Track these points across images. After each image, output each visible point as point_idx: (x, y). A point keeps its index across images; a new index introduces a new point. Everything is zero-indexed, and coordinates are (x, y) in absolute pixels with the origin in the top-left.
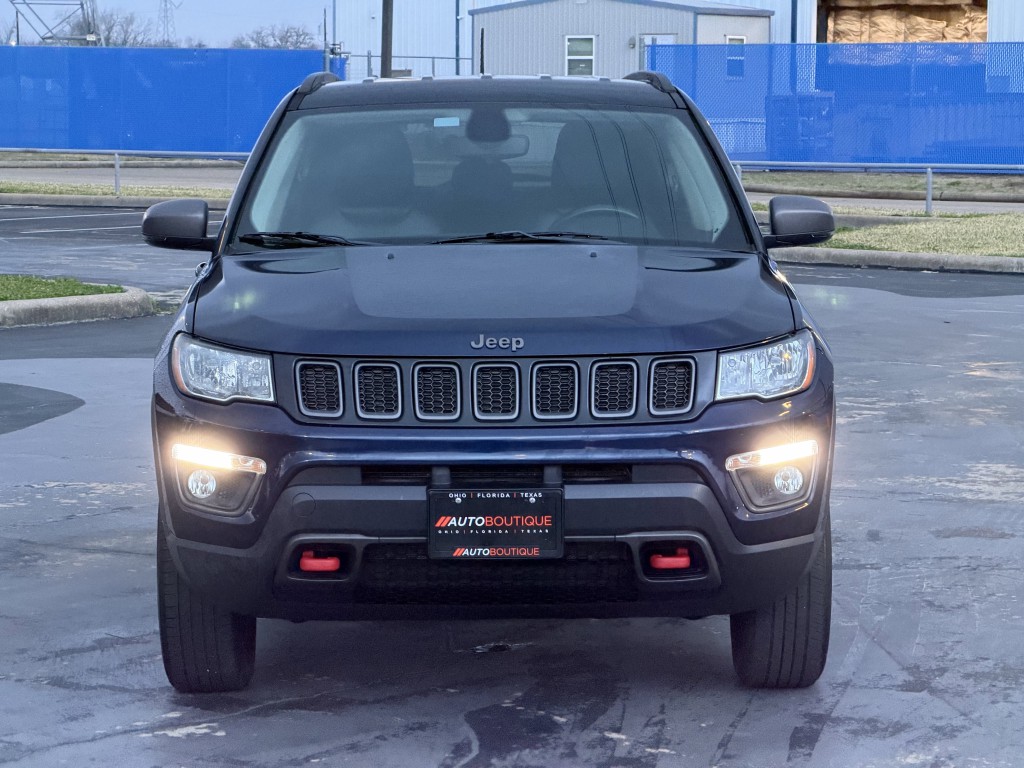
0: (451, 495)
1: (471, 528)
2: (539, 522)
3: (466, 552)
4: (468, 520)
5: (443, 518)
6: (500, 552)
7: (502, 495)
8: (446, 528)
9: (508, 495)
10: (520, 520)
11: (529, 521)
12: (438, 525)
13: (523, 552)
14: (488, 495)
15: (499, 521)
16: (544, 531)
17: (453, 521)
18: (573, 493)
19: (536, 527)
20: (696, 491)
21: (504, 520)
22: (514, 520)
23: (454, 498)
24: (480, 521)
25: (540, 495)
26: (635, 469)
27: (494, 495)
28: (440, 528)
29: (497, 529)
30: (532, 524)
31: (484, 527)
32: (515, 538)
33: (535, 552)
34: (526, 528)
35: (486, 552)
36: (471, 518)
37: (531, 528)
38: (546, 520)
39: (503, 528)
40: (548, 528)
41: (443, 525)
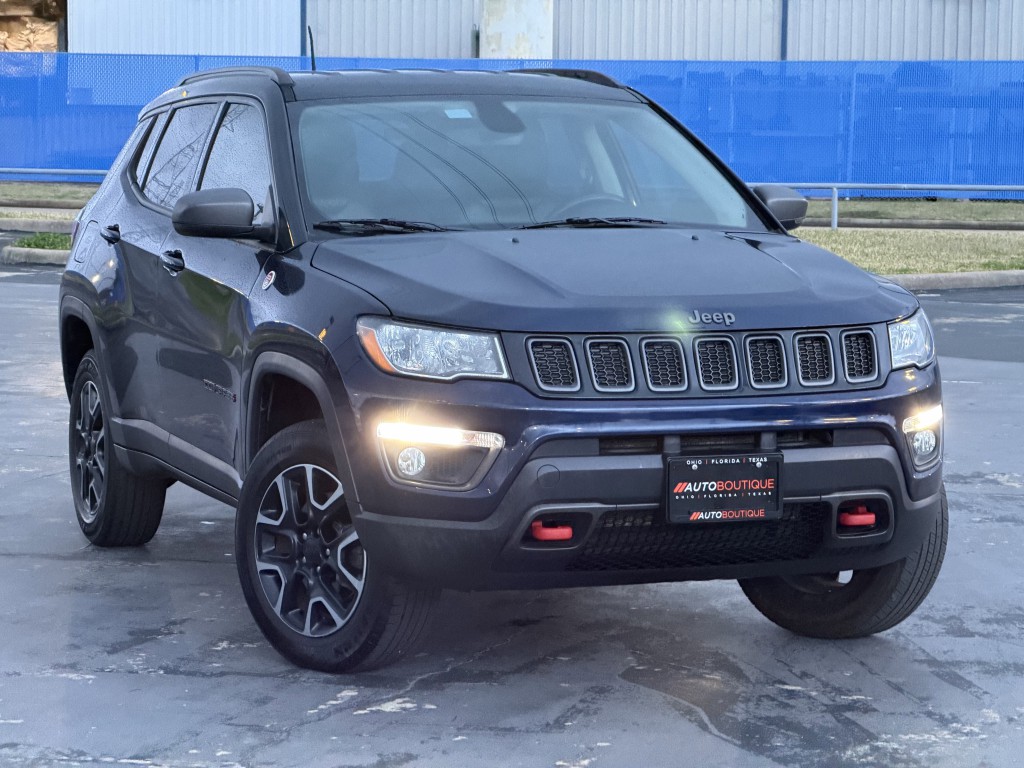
0: (688, 462)
1: (705, 493)
2: (764, 485)
3: (701, 516)
4: (702, 486)
5: (680, 484)
6: (731, 514)
7: (733, 461)
8: (683, 493)
9: (738, 461)
10: (747, 484)
11: (755, 484)
12: (675, 491)
13: (751, 514)
14: (721, 461)
15: (729, 485)
16: (767, 493)
17: (689, 487)
18: (792, 456)
19: (761, 490)
20: (884, 452)
21: (733, 485)
22: (742, 484)
23: (691, 465)
24: (712, 486)
25: (766, 460)
26: (836, 433)
27: (726, 461)
28: (678, 494)
29: (728, 492)
30: (757, 487)
31: (716, 492)
32: (743, 501)
33: (761, 513)
34: (752, 491)
35: (718, 515)
36: (705, 484)
37: (757, 491)
38: (769, 483)
39: (733, 492)
40: (771, 490)
41: (680, 491)
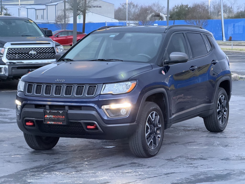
0: (47, 111)
1: (51, 118)
2: (62, 117)
3: (49, 123)
5: (46, 115)
6: (55, 123)
7: (56, 111)
8: (46, 117)
10: (59, 117)
11: (61, 117)
13: (59, 123)
14: (53, 111)
15: (55, 117)
16: (63, 119)
17: (48, 116)
18: (70, 112)
19: (62, 118)
21: (56, 116)
22: (58, 117)
24: (52, 116)
25: (62, 112)
27: (54, 111)
29: (55, 118)
32: (58, 120)
33: (61, 123)
34: (60, 118)
35: (53, 123)
36: (51, 116)
37: (61, 118)
38: (64, 117)
39: (56, 118)
